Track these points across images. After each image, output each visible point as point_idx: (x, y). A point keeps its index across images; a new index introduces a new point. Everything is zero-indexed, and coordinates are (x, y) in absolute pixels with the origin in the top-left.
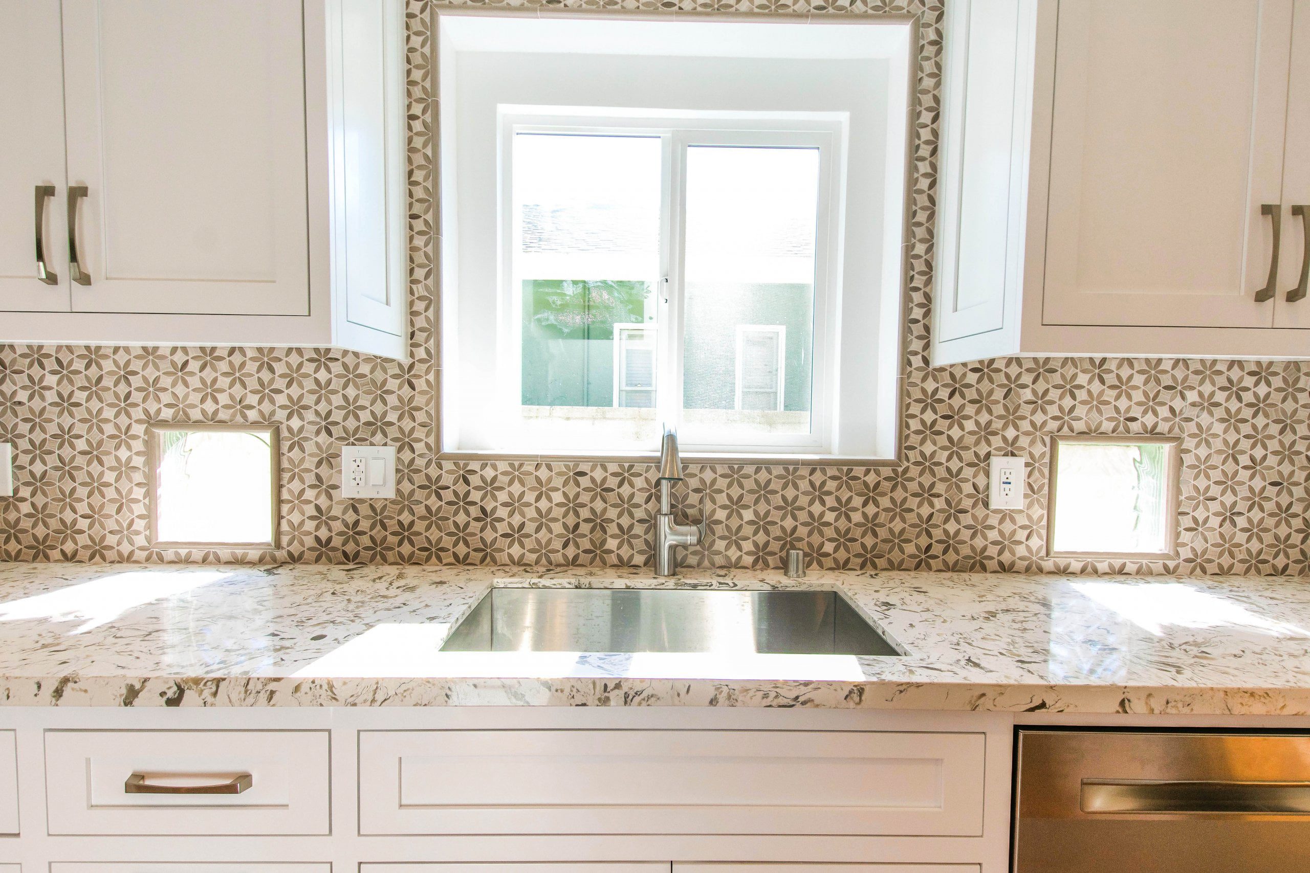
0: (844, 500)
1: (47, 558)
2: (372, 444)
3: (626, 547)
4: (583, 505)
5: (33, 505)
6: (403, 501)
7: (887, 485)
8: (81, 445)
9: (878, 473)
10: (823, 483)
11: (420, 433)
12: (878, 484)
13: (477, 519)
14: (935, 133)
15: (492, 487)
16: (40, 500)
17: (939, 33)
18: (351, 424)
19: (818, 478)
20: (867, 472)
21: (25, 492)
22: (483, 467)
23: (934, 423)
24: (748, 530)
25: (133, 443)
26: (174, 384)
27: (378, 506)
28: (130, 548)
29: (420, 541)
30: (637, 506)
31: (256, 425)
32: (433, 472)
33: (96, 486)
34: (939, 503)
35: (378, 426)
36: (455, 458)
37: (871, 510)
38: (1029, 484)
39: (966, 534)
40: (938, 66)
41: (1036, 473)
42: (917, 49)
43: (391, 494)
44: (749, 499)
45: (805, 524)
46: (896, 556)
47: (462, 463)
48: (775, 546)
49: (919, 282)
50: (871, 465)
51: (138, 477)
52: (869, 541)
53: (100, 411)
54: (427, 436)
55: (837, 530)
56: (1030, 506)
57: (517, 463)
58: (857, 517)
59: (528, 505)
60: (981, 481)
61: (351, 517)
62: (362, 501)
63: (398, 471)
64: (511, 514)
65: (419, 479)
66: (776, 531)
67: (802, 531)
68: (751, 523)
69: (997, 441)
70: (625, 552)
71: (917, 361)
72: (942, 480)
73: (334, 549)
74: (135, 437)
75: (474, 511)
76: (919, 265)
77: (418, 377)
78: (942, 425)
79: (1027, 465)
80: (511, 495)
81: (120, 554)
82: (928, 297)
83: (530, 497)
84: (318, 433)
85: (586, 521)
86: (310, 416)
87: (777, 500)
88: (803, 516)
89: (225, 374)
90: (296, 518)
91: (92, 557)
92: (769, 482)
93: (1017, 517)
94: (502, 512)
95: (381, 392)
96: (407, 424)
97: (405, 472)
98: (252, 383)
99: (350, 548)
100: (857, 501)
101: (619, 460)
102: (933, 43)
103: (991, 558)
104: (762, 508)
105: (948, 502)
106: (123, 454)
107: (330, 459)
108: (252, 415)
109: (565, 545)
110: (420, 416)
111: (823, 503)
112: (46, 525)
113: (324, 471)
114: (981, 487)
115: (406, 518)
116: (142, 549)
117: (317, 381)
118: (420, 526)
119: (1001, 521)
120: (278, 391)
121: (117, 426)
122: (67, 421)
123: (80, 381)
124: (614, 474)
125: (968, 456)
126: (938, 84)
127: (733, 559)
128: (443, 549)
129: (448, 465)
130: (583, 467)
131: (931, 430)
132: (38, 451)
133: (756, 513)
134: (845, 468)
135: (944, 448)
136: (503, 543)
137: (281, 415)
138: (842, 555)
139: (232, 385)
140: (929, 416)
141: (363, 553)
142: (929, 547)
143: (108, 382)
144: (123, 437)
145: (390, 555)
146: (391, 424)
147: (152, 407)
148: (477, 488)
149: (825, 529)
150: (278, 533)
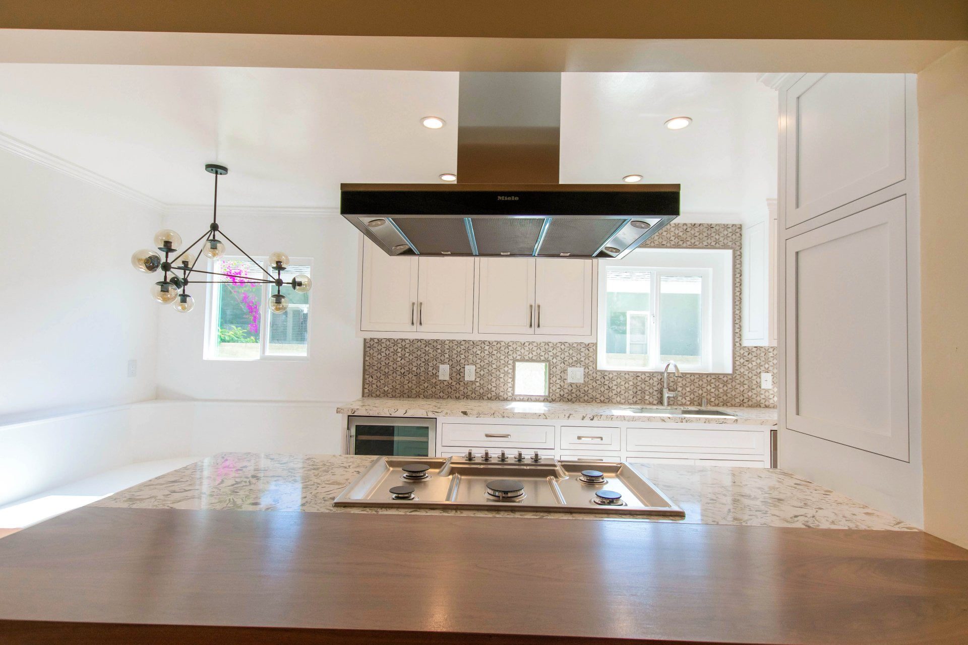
0: (717, 385)
1: (483, 399)
2: (577, 367)
3: (651, 398)
4: (638, 386)
5: (480, 383)
6: (586, 384)
7: (730, 381)
8: (494, 366)
9: (727, 377)
10: (711, 380)
11: (591, 364)
12: (727, 381)
13: (607, 389)
14: (741, 280)
15: (611, 380)
16: (482, 382)
17: (741, 253)
18: (571, 361)
19: (709, 378)
20: (724, 377)
21: (478, 380)
22: (609, 374)
23: (743, 363)
24: (688, 394)
25: (509, 366)
26: (521, 349)
27: (578, 385)
28: (507, 396)
29: (590, 396)
30: (655, 386)
31: (543, 361)
32: (594, 375)
33: (498, 378)
34: (746, 387)
35: (578, 362)
36: (601, 371)
37: (725, 388)
38: (773, 382)
39: (754, 396)
40: (741, 261)
41: (775, 378)
42: (734, 257)
43: (582, 381)
44: (688, 385)
45: (705, 392)
46: (733, 402)
47: (603, 373)
48: (696, 399)
49: (737, 321)
50: (725, 375)
51: (510, 376)
52: (725, 398)
53: (500, 357)
54: (593, 364)
55: (715, 394)
56: (773, 388)
57: (619, 373)
58: (721, 390)
59: (622, 385)
60: (758, 380)
61: (570, 388)
62: (573, 383)
63: (584, 375)
64: (617, 388)
65: (590, 377)
66: (696, 394)
67: (705, 394)
68: (689, 392)
69: (762, 368)
70: (651, 400)
71: (738, 344)
72: (747, 380)
73: (565, 398)
74: (510, 364)
75: (606, 387)
76: (737, 317)
77: (590, 347)
78: (746, 363)
79: (772, 375)
80: (617, 382)
81: (504, 398)
82: (740, 326)
83: (623, 383)
84: (561, 364)
85: (640, 390)
86: (559, 358)
87: (697, 385)
88: (705, 390)
89: (535, 346)
90: (554, 388)
91: (496, 399)
92: (694, 380)
93: (770, 391)
94: (614, 388)
95: (580, 352)
96: (587, 361)
97: (586, 375)
98: (543, 349)
99: (570, 397)
100: (721, 386)
101: (649, 373)
102: (739, 255)
103: (762, 403)
104: (692, 387)
105: (749, 386)
106: (506, 369)
107: (564, 371)
108: (542, 358)
109: (633, 398)
110: (591, 359)
111: (711, 386)
112: (483, 389)
113: (562, 374)
114: (758, 382)
115: (586, 389)
116: (510, 396)
117: (561, 349)
118: (590, 391)
119: (765, 392)
120: (550, 351)
121: (505, 361)
122: (491, 359)
123: (495, 348)
124: (648, 377)
125: (754, 372)
126: (741, 267)
127: (684, 402)
128: (597, 398)
129: (599, 373)
130: (638, 375)
131: (743, 365)
132: (482, 368)
133: (690, 389)
134: (717, 376)
135: (747, 370)
136: (614, 397)
137: (550, 358)
138: (717, 402)
139: (537, 349)
140: (742, 361)
141: (573, 399)
142: (743, 400)
143: (503, 348)
144: (506, 364)
145: (581, 400)
146: (582, 361)
147: (515, 355)
148: (607, 380)
149: (712, 394)
150: (549, 392)
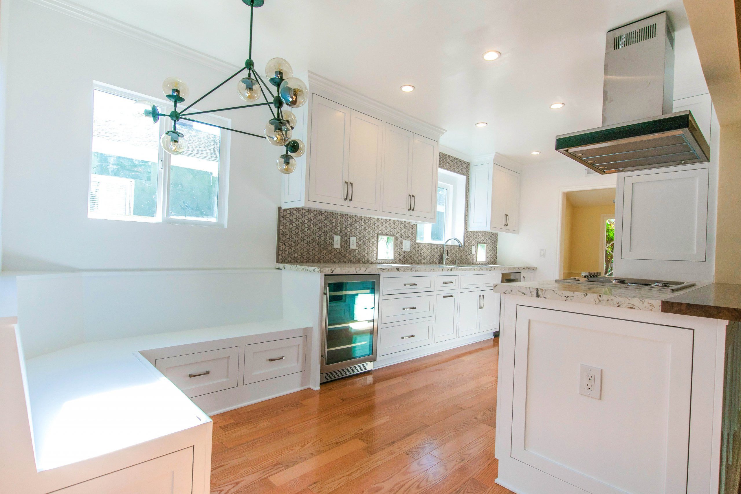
2: (407, 240)
3: (436, 260)
4: (432, 253)
6: (411, 251)
8: (367, 238)
10: (457, 250)
11: (414, 238)
12: (462, 250)
14: (468, 194)
15: (421, 249)
16: (359, 250)
18: (405, 236)
22: (421, 245)
26: (381, 226)
27: (408, 252)
29: (413, 259)
30: (438, 253)
31: (392, 235)
33: (369, 247)
36: (418, 243)
38: (475, 250)
39: (470, 258)
48: (452, 260)
51: (375, 245)
53: (370, 231)
57: (425, 245)
58: (460, 255)
60: (471, 249)
61: (404, 254)
62: (405, 251)
63: (411, 245)
64: (424, 254)
65: (413, 247)
69: (472, 243)
71: (466, 230)
72: (468, 249)
74: (375, 237)
75: (419, 253)
76: (466, 215)
77: (414, 227)
81: (371, 262)
82: (467, 220)
83: (426, 251)
84: (400, 237)
86: (399, 234)
87: (452, 252)
88: (455, 255)
90: (397, 254)
91: (367, 263)
92: (452, 249)
93: (474, 255)
95: (409, 230)
98: (392, 227)
100: (460, 252)
101: (436, 244)
102: (468, 180)
103: (472, 262)
105: (468, 253)
106: (373, 240)
107: (401, 243)
109: (430, 260)
110: (414, 235)
111: (457, 253)
112: (360, 255)
116: (375, 260)
117: (400, 227)
118: (413, 256)
120: (395, 229)
121: (373, 234)
122: (365, 233)
123: (367, 224)
126: (468, 186)
128: (415, 261)
129: (417, 245)
132: (360, 239)
134: (459, 247)
135: (468, 244)
136: (422, 260)
137: (395, 234)
139: (389, 227)
140: (467, 239)
141: (406, 261)
142: (466, 260)
143: (371, 225)
146: (410, 236)
147: (378, 231)
150: (395, 257)
